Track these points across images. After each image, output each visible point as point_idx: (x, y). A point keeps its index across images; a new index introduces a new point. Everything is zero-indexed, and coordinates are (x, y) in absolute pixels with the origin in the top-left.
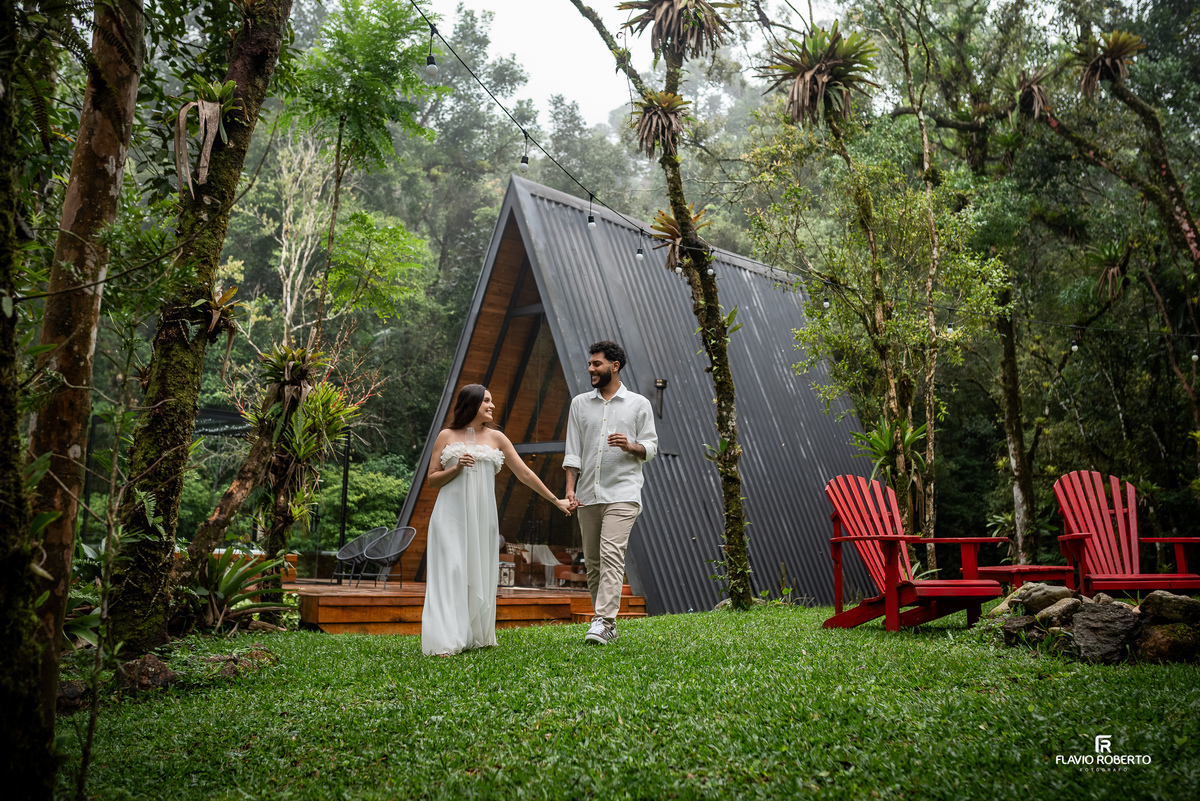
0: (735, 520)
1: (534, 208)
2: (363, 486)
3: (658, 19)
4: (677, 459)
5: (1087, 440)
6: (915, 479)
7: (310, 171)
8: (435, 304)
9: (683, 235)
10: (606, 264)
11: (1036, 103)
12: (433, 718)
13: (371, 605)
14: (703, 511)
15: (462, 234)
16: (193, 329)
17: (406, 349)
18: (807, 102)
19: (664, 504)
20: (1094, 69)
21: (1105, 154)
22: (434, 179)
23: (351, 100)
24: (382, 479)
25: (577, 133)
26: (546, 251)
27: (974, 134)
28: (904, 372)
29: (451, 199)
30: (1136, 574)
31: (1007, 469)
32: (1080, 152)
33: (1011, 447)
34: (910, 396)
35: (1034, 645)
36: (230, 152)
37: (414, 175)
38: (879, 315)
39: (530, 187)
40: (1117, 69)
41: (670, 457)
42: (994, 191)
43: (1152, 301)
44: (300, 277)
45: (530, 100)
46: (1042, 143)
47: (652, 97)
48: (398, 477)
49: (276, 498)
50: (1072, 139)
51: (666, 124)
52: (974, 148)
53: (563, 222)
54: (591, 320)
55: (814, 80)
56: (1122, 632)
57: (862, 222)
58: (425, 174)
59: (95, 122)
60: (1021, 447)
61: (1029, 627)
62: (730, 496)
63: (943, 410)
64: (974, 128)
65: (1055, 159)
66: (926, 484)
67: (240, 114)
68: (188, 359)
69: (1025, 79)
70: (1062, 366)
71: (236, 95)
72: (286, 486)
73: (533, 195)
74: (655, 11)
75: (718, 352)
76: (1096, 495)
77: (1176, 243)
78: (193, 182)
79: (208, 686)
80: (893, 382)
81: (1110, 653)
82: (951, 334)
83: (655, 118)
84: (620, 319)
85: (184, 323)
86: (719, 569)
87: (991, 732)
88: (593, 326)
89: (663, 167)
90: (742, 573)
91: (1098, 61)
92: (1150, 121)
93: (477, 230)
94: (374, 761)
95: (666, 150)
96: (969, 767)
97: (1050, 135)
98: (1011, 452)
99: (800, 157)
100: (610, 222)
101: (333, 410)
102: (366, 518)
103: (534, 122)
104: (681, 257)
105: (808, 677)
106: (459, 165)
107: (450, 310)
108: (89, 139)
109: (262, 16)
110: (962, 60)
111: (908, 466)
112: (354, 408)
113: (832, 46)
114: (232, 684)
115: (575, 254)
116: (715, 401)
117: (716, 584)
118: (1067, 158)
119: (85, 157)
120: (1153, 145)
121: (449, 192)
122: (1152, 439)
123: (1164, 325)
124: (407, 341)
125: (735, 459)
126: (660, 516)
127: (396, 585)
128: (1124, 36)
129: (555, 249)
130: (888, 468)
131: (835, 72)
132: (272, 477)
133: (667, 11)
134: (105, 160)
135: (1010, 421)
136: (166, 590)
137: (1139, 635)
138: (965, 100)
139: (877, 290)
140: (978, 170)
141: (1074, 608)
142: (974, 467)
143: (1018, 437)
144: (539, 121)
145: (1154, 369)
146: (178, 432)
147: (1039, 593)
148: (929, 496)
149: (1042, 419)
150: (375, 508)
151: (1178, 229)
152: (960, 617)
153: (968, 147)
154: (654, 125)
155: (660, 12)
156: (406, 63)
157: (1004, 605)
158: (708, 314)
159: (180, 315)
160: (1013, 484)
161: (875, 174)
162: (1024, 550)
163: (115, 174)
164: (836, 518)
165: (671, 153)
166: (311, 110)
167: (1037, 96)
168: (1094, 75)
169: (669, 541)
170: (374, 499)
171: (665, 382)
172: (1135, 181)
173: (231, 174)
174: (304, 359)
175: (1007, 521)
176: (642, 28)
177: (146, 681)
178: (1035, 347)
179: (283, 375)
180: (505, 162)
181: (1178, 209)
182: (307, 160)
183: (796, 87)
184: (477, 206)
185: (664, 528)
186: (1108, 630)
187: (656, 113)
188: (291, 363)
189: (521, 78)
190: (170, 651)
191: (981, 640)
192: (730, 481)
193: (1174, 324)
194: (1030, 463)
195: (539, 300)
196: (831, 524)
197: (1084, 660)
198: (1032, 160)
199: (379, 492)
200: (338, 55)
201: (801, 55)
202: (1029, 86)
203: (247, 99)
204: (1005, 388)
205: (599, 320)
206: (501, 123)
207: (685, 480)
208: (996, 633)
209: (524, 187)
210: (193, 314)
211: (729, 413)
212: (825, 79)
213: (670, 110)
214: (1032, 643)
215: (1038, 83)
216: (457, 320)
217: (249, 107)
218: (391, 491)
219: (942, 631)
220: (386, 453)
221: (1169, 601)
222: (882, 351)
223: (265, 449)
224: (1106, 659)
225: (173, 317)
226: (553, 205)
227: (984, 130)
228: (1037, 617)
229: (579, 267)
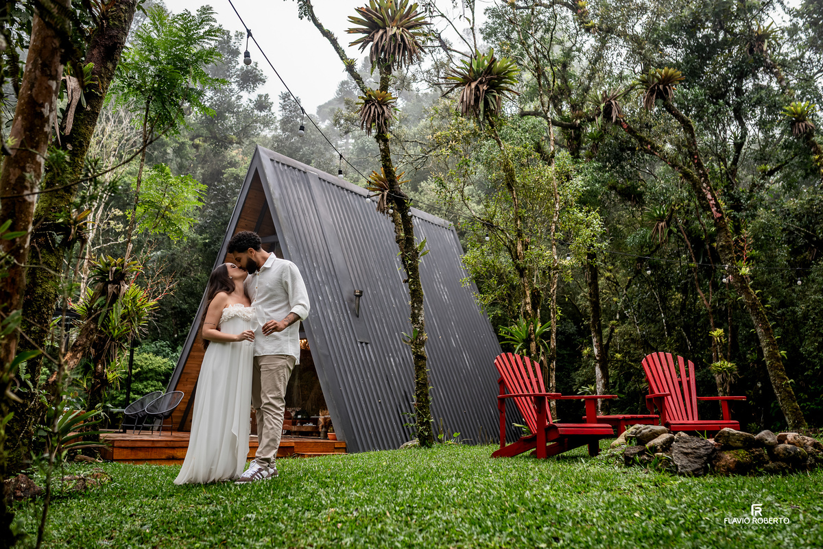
0: (422, 386)
1: (272, 169)
2: (139, 363)
3: (376, 41)
4: (369, 345)
5: (642, 337)
6: (542, 358)
7: (110, 136)
8: (194, 235)
9: (391, 188)
10: (323, 210)
11: (613, 112)
12: (249, 516)
13: (152, 447)
14: (386, 382)
15: (215, 186)
16: (59, 238)
17: (172, 266)
18: (472, 103)
19: (360, 376)
20: (652, 92)
21: (658, 147)
22: (196, 147)
23: (156, 85)
24: (153, 358)
25: (298, 119)
26: (281, 199)
27: (572, 131)
28: (536, 286)
29: (206, 161)
30: (696, 420)
31: (590, 356)
32: (642, 146)
33: (594, 340)
34: (539, 302)
35: (645, 465)
36: (87, 113)
37: (183, 143)
38: (519, 247)
39: (270, 154)
40: (667, 93)
41: (364, 344)
42: (587, 169)
43: (682, 246)
44: (100, 212)
45: (267, 95)
46: (616, 138)
47: (371, 93)
48: (164, 357)
49: (96, 366)
50: (637, 137)
51: (381, 112)
52: (572, 140)
53: (293, 179)
54: (311, 248)
55: (477, 88)
56: (705, 455)
57: (508, 184)
58: (191, 143)
59: (36, 78)
60: (600, 340)
61: (641, 453)
62: (419, 368)
63: (559, 312)
64: (573, 127)
65: (623, 150)
66: (550, 361)
67: (96, 87)
68: (53, 260)
69: (606, 96)
70: (628, 287)
71: (93, 74)
72: (103, 357)
73: (271, 160)
74: (373, 35)
75: (412, 270)
76: (669, 368)
77: (703, 207)
78: (60, 133)
79: (67, 497)
80: (528, 293)
81: (697, 469)
82: (567, 262)
83: (373, 108)
84: (330, 248)
85: (51, 235)
86: (409, 420)
87: (644, 518)
88: (312, 252)
89: (378, 141)
90: (427, 422)
91: (654, 86)
92: (687, 127)
93: (226, 183)
94: (216, 544)
95: (379, 131)
96: (639, 539)
97: (623, 134)
98: (594, 344)
99: (466, 139)
100: (324, 181)
101: (139, 304)
102: (141, 386)
103: (270, 110)
104: (387, 204)
105: (503, 486)
106: (215, 138)
107: (205, 239)
108: (31, 90)
109: (113, 19)
110: (565, 81)
111: (538, 349)
112: (154, 303)
113: (489, 67)
114: (84, 496)
115: (300, 202)
116: (410, 303)
117: (408, 429)
118: (633, 149)
119: (27, 103)
120: (689, 143)
121: (205, 156)
122: (682, 337)
123: (692, 261)
124: (173, 260)
125: (422, 343)
126: (357, 385)
127: (169, 433)
128: (671, 71)
129: (287, 197)
130: (524, 351)
131: (491, 83)
132: (93, 351)
133: (382, 36)
134: (42, 106)
135: (594, 322)
136: (30, 428)
137: (715, 458)
138: (566, 107)
139: (519, 230)
140: (575, 155)
141: (671, 440)
142: (563, 355)
143: (599, 333)
144: (273, 110)
145: (684, 291)
146: (44, 313)
147: (647, 430)
148: (552, 370)
149: (615, 322)
150: (147, 379)
151: (704, 198)
152: (584, 449)
153: (568, 139)
154: (372, 112)
155: (377, 37)
156: (196, 61)
157: (621, 439)
158: (407, 243)
159: (49, 227)
160: (595, 365)
161: (518, 152)
162: (602, 410)
163: (48, 117)
164: (502, 382)
165: (383, 132)
166: (126, 91)
167: (614, 108)
168: (652, 95)
169: (363, 402)
170: (146, 373)
171: (361, 292)
172: (676, 166)
173: (88, 129)
174: (123, 265)
175: (591, 390)
176: (364, 47)
177: (19, 494)
178: (608, 274)
179: (108, 276)
180: (248, 137)
181: (705, 185)
182: (108, 129)
183: (466, 92)
184: (225, 167)
185: (360, 393)
186: (696, 455)
187: (373, 104)
188: (114, 268)
189: (261, 80)
190: (32, 473)
191: (608, 463)
192: (420, 358)
193: (698, 261)
194: (607, 351)
195: (274, 233)
196: (498, 386)
197: (681, 474)
198: (609, 150)
199: (150, 367)
200: (147, 53)
201: (469, 71)
202: (609, 101)
203: (101, 77)
204: (590, 301)
205: (316, 248)
206: (246, 110)
207: (374, 360)
208: (618, 458)
209: (266, 154)
210: (58, 228)
211: (419, 311)
212: (485, 88)
213: (383, 103)
214: (643, 464)
215: (615, 99)
216: (210, 246)
217: (102, 83)
218: (159, 367)
219: (575, 458)
220: (156, 340)
221: (734, 435)
222: (521, 271)
223: (92, 330)
224: (696, 474)
225: (42, 229)
226: (286, 167)
227: (578, 129)
228: (647, 446)
229: (303, 211)
